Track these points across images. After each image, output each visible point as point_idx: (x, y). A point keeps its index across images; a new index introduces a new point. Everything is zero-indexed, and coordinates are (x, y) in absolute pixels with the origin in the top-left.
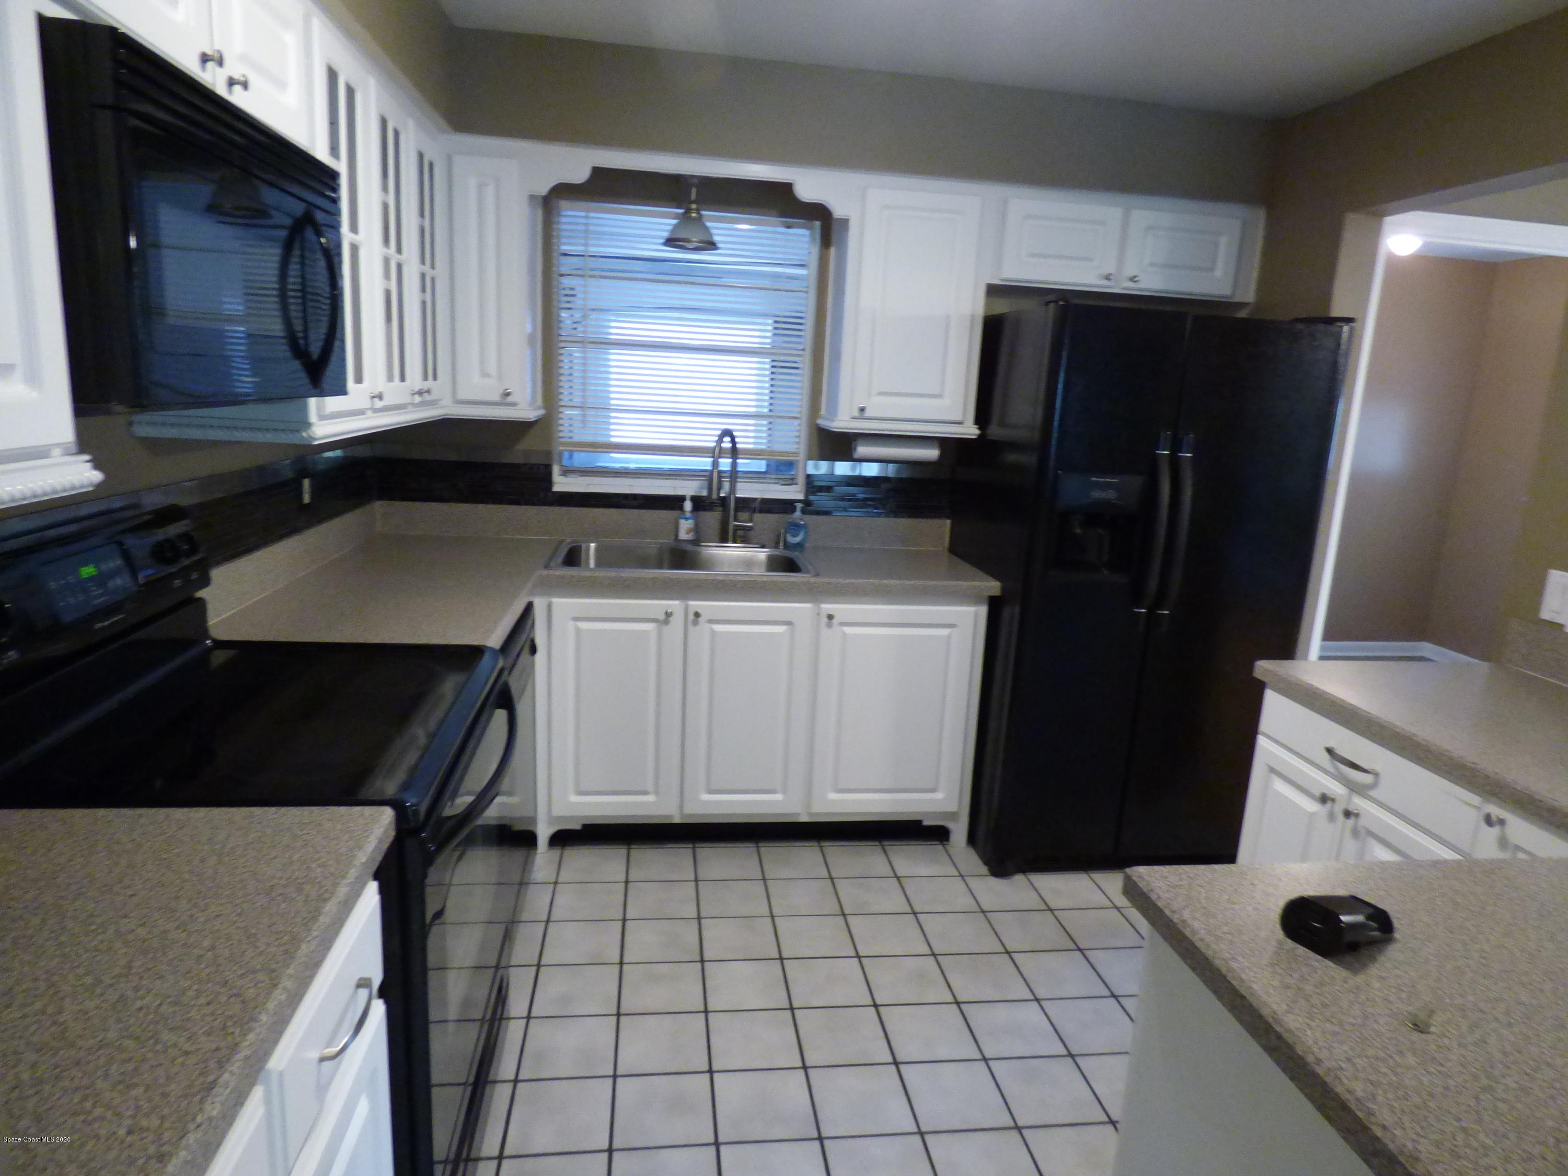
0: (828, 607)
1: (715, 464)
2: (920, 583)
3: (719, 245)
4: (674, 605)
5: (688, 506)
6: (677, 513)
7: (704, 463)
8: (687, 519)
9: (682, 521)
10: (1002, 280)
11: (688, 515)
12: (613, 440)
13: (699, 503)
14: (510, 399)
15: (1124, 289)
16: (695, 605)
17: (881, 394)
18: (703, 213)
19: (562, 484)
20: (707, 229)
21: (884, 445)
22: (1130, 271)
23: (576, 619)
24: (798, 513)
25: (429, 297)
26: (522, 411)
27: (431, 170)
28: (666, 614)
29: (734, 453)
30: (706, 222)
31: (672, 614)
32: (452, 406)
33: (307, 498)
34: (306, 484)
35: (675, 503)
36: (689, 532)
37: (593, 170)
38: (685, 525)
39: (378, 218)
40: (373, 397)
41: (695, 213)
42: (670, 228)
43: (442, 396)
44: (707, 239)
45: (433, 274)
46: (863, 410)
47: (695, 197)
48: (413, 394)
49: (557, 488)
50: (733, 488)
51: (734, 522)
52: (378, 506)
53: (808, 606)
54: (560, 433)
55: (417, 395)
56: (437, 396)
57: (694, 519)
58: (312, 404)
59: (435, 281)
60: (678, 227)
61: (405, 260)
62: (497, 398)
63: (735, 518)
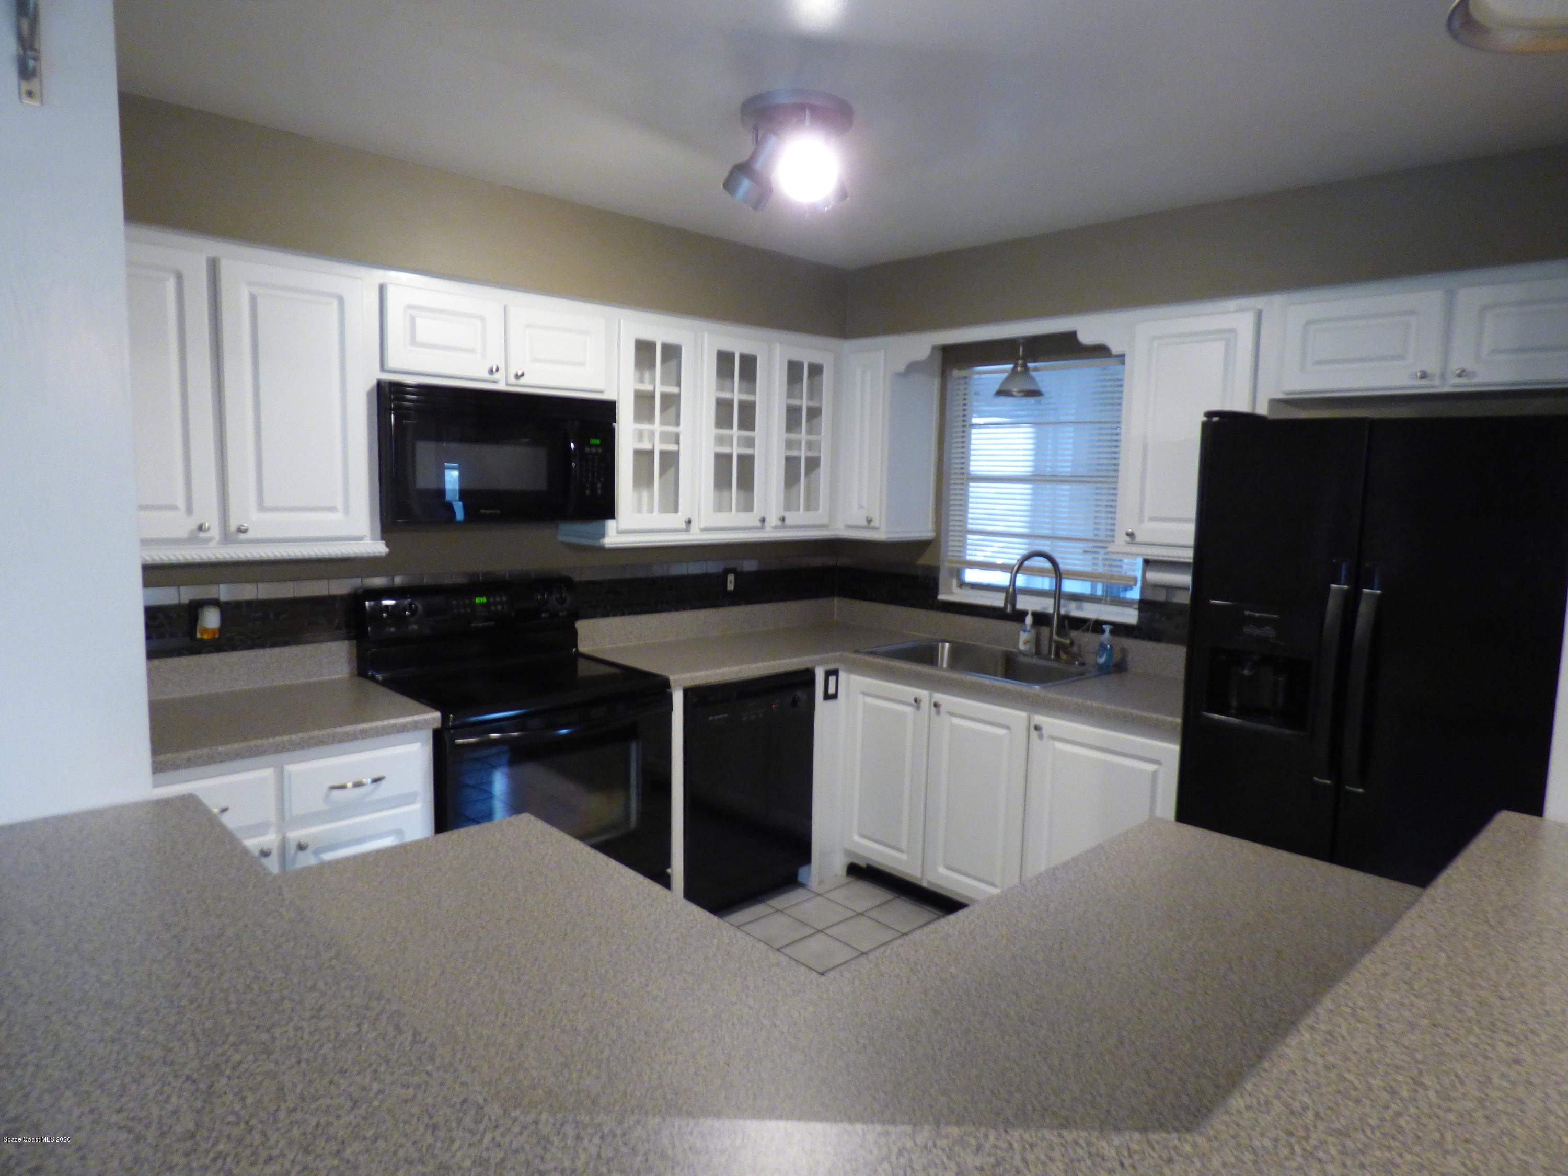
0: (1039, 719)
1: (1013, 580)
2: (1120, 709)
4: (923, 694)
5: (1029, 620)
6: (1018, 626)
7: (1002, 579)
8: (1024, 631)
9: (1022, 633)
10: (1287, 394)
11: (1028, 628)
12: (969, 558)
13: (1041, 619)
14: (872, 524)
15: (1456, 386)
16: (938, 697)
17: (1152, 519)
18: (1030, 365)
19: (950, 594)
20: (1032, 379)
21: (1165, 571)
22: (1456, 364)
23: (864, 694)
24: (1107, 635)
25: (803, 454)
26: (881, 534)
27: (816, 370)
28: (916, 701)
29: (1058, 573)
30: (1033, 374)
31: (920, 701)
32: (840, 529)
33: (731, 587)
34: (731, 578)
35: (1019, 616)
36: (1026, 643)
37: (935, 348)
38: (1024, 637)
39: (708, 412)
40: (689, 522)
41: (1021, 367)
42: (1000, 381)
43: (825, 521)
44: (1032, 387)
45: (811, 437)
46: (1131, 535)
47: (1023, 354)
48: (763, 520)
49: (941, 597)
50: (1058, 606)
51: (1055, 637)
52: (836, 602)
53: (1023, 714)
54: (949, 553)
55: (773, 520)
56: (818, 522)
57: (1034, 632)
58: (611, 524)
59: (819, 442)
60: (1007, 380)
61: (758, 433)
62: (864, 523)
63: (1058, 634)
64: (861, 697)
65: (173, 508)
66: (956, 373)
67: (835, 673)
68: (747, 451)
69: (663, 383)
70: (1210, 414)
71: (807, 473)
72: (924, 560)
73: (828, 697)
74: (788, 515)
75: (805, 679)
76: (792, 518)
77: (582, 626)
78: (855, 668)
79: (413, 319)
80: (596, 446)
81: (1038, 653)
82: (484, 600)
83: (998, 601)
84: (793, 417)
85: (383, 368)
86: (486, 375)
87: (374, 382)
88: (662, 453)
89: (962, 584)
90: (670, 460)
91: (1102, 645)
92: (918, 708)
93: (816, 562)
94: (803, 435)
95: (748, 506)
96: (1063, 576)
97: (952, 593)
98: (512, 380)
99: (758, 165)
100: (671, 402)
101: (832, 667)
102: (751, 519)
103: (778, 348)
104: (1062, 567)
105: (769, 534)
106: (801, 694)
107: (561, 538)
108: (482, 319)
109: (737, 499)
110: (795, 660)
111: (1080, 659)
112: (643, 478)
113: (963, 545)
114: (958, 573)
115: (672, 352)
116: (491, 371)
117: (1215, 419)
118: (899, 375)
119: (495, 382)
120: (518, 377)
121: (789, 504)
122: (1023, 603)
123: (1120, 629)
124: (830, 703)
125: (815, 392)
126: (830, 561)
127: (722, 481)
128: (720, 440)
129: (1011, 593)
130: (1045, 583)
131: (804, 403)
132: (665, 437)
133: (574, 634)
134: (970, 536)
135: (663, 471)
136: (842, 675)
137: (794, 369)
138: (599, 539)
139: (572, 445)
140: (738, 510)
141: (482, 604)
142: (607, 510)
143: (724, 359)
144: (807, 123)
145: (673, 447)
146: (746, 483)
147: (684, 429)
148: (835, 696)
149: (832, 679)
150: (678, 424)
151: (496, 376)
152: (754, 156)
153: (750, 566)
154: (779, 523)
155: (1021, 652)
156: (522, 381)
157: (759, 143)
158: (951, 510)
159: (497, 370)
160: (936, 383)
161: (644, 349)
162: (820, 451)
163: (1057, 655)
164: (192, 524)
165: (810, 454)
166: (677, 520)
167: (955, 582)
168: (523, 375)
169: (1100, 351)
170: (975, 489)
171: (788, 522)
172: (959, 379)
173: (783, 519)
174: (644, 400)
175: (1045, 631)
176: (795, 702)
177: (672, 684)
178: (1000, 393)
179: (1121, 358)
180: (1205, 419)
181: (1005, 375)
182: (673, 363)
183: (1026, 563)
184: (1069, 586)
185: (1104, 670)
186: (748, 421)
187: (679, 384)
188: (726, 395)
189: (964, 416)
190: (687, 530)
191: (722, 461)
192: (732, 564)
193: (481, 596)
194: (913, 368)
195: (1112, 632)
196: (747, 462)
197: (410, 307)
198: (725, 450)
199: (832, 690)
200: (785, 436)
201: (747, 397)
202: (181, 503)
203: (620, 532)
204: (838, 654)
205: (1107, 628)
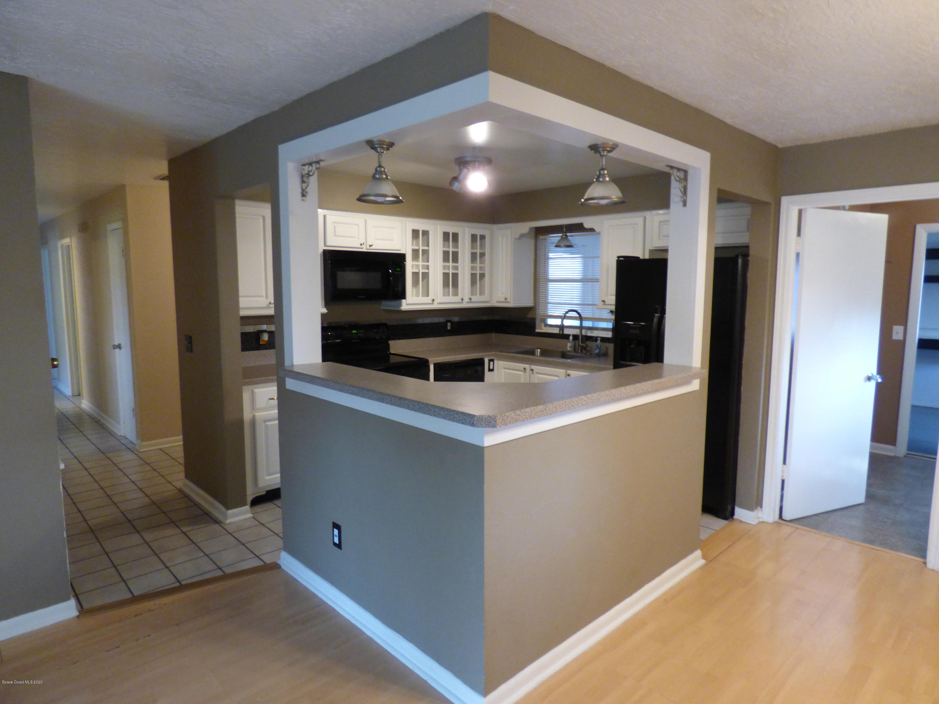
0: (569, 372)
1: (562, 322)
3: (574, 246)
4: (527, 366)
5: (571, 338)
6: (566, 340)
7: (559, 322)
8: (569, 342)
10: (654, 247)
11: (571, 341)
12: (549, 314)
13: (575, 337)
14: (507, 300)
16: (533, 367)
17: (611, 295)
18: (568, 234)
20: (569, 240)
23: (504, 368)
24: (599, 342)
25: (478, 272)
26: (511, 304)
27: (483, 237)
28: (524, 369)
29: (581, 318)
30: (569, 238)
31: (526, 369)
32: (494, 303)
33: (449, 328)
34: (449, 324)
35: (567, 337)
36: (570, 347)
37: (531, 229)
38: (569, 345)
39: (440, 256)
40: (433, 300)
41: (565, 236)
42: (557, 241)
43: (488, 300)
44: (569, 244)
45: (482, 265)
46: (604, 301)
47: (565, 230)
48: (462, 299)
49: (537, 331)
50: (581, 332)
51: (581, 344)
52: (493, 335)
53: (564, 371)
54: (540, 312)
55: (466, 300)
56: (485, 300)
57: (573, 343)
58: (404, 301)
59: (484, 267)
60: (560, 241)
61: (460, 264)
62: (504, 300)
63: (582, 343)
64: (503, 370)
65: (262, 296)
66: (541, 237)
67: (493, 360)
68: (455, 271)
69: (423, 246)
70: (619, 257)
71: (480, 279)
72: (530, 316)
73: (490, 370)
74: (472, 297)
75: (480, 362)
76: (474, 299)
77: (391, 343)
78: (501, 358)
79: (335, 227)
80: (398, 271)
81: (575, 350)
82: (355, 332)
83: (556, 331)
84: (474, 257)
85: (325, 246)
86: (359, 246)
87: (322, 250)
88: (423, 273)
89: (547, 325)
90: (426, 276)
91: (597, 346)
92: (525, 372)
93: (485, 318)
94: (478, 265)
95: (456, 294)
96: (583, 320)
97: (542, 329)
98: (368, 247)
99: (461, 177)
100: (426, 253)
101: (491, 358)
102: (457, 299)
103: (467, 229)
104: (583, 316)
105: (465, 305)
106: (479, 368)
107: (382, 308)
108: (358, 225)
109: (452, 291)
110: (476, 355)
111: (590, 352)
112: (416, 283)
113: (546, 309)
114: (544, 321)
115: (426, 233)
116: (361, 245)
117: (621, 259)
118: (517, 239)
119: (362, 248)
120: (370, 246)
121: (473, 293)
122: (566, 332)
123: (604, 340)
124: (491, 373)
125: (482, 246)
126: (491, 318)
127: (446, 284)
128: (444, 267)
129: (562, 327)
130: (577, 323)
131: (478, 251)
132: (423, 267)
133: (388, 346)
134: (549, 305)
135: (423, 280)
136: (496, 362)
137: (474, 238)
138: (399, 307)
139: (390, 271)
140: (452, 295)
141: (355, 333)
142: (402, 295)
143: (446, 236)
144: (477, 166)
145: (426, 271)
146: (455, 285)
147: (430, 264)
148: (492, 370)
149: (491, 363)
150: (428, 261)
151: (363, 246)
152: (459, 174)
153: (456, 319)
154: (469, 301)
155: (568, 351)
156: (372, 247)
157: (461, 170)
158: (540, 294)
159: (363, 244)
160: (532, 242)
161: (415, 233)
162: (485, 270)
163: (581, 351)
164: (268, 302)
165: (481, 272)
166: (428, 300)
167: (543, 324)
168: (372, 245)
169: (592, 230)
170: (551, 285)
171: (472, 300)
172: (543, 239)
173: (470, 299)
174: (415, 252)
175: (577, 342)
176: (477, 371)
177: (430, 362)
178: (557, 246)
179: (599, 234)
180: (617, 259)
181: (559, 238)
182: (426, 237)
183: (567, 315)
184: (586, 324)
185: (599, 355)
186: (455, 259)
187: (428, 246)
188: (447, 249)
189: (545, 255)
190: (433, 304)
191: (446, 275)
192: (449, 319)
193: (354, 330)
194: (522, 236)
195: (601, 341)
196: (455, 276)
197: (334, 222)
198: (447, 271)
199: (491, 367)
200: (471, 265)
201: (455, 250)
202: (264, 295)
203: (407, 304)
204: (493, 353)
205: (599, 339)
